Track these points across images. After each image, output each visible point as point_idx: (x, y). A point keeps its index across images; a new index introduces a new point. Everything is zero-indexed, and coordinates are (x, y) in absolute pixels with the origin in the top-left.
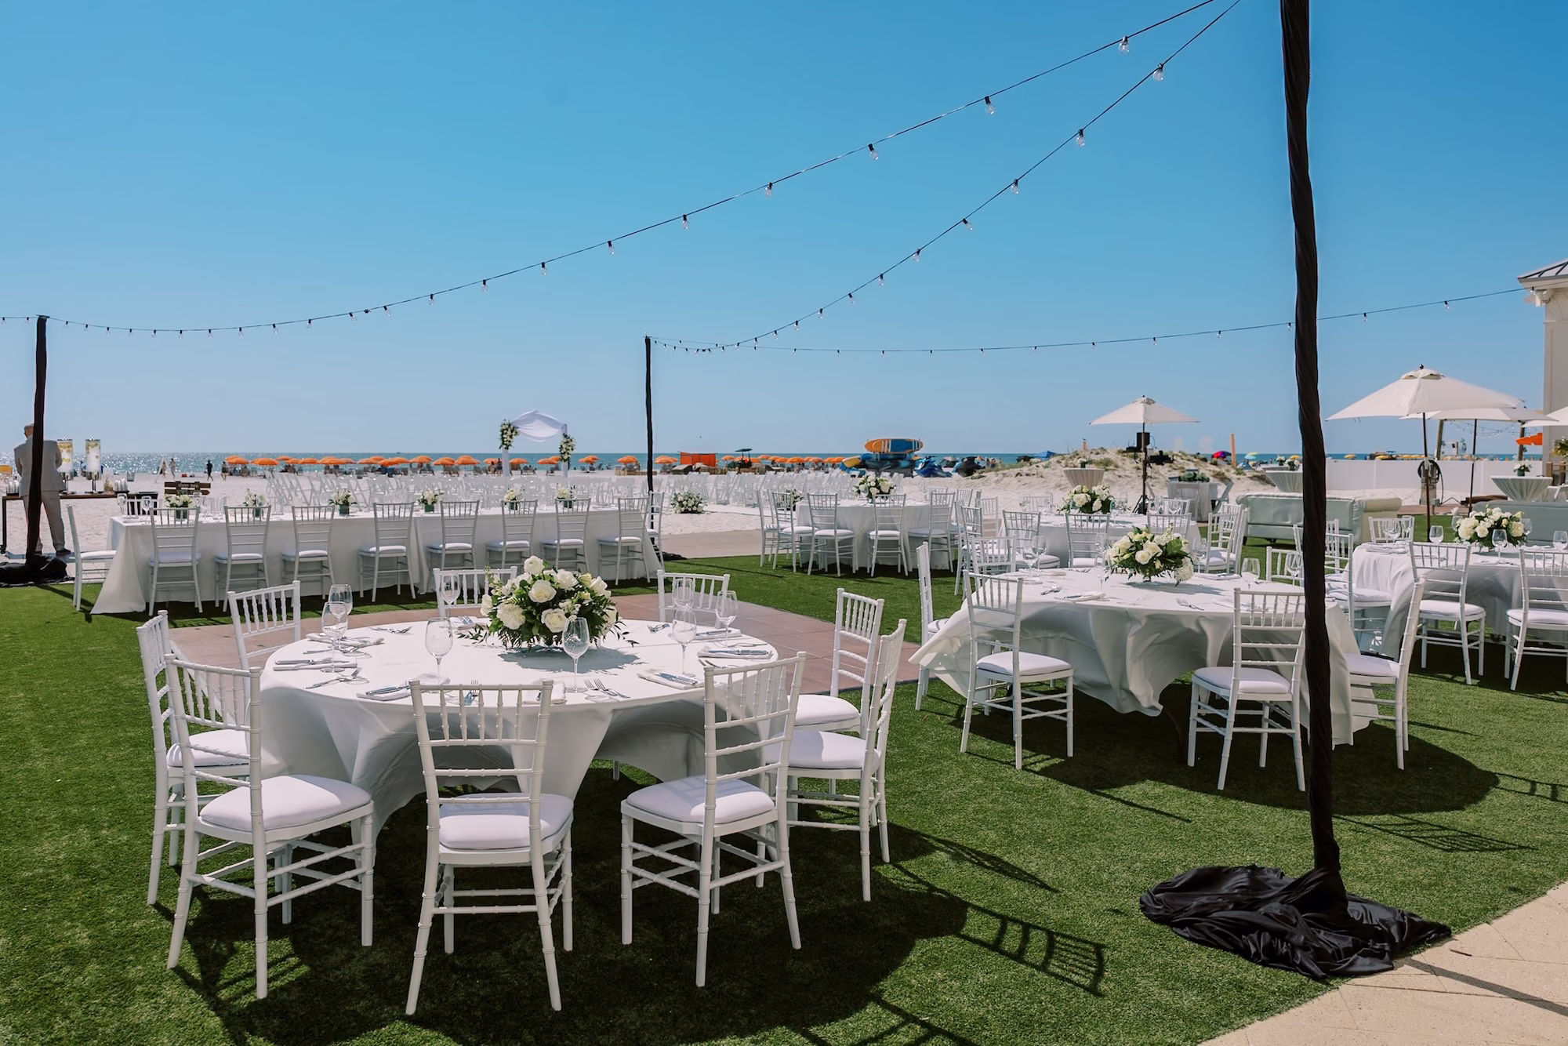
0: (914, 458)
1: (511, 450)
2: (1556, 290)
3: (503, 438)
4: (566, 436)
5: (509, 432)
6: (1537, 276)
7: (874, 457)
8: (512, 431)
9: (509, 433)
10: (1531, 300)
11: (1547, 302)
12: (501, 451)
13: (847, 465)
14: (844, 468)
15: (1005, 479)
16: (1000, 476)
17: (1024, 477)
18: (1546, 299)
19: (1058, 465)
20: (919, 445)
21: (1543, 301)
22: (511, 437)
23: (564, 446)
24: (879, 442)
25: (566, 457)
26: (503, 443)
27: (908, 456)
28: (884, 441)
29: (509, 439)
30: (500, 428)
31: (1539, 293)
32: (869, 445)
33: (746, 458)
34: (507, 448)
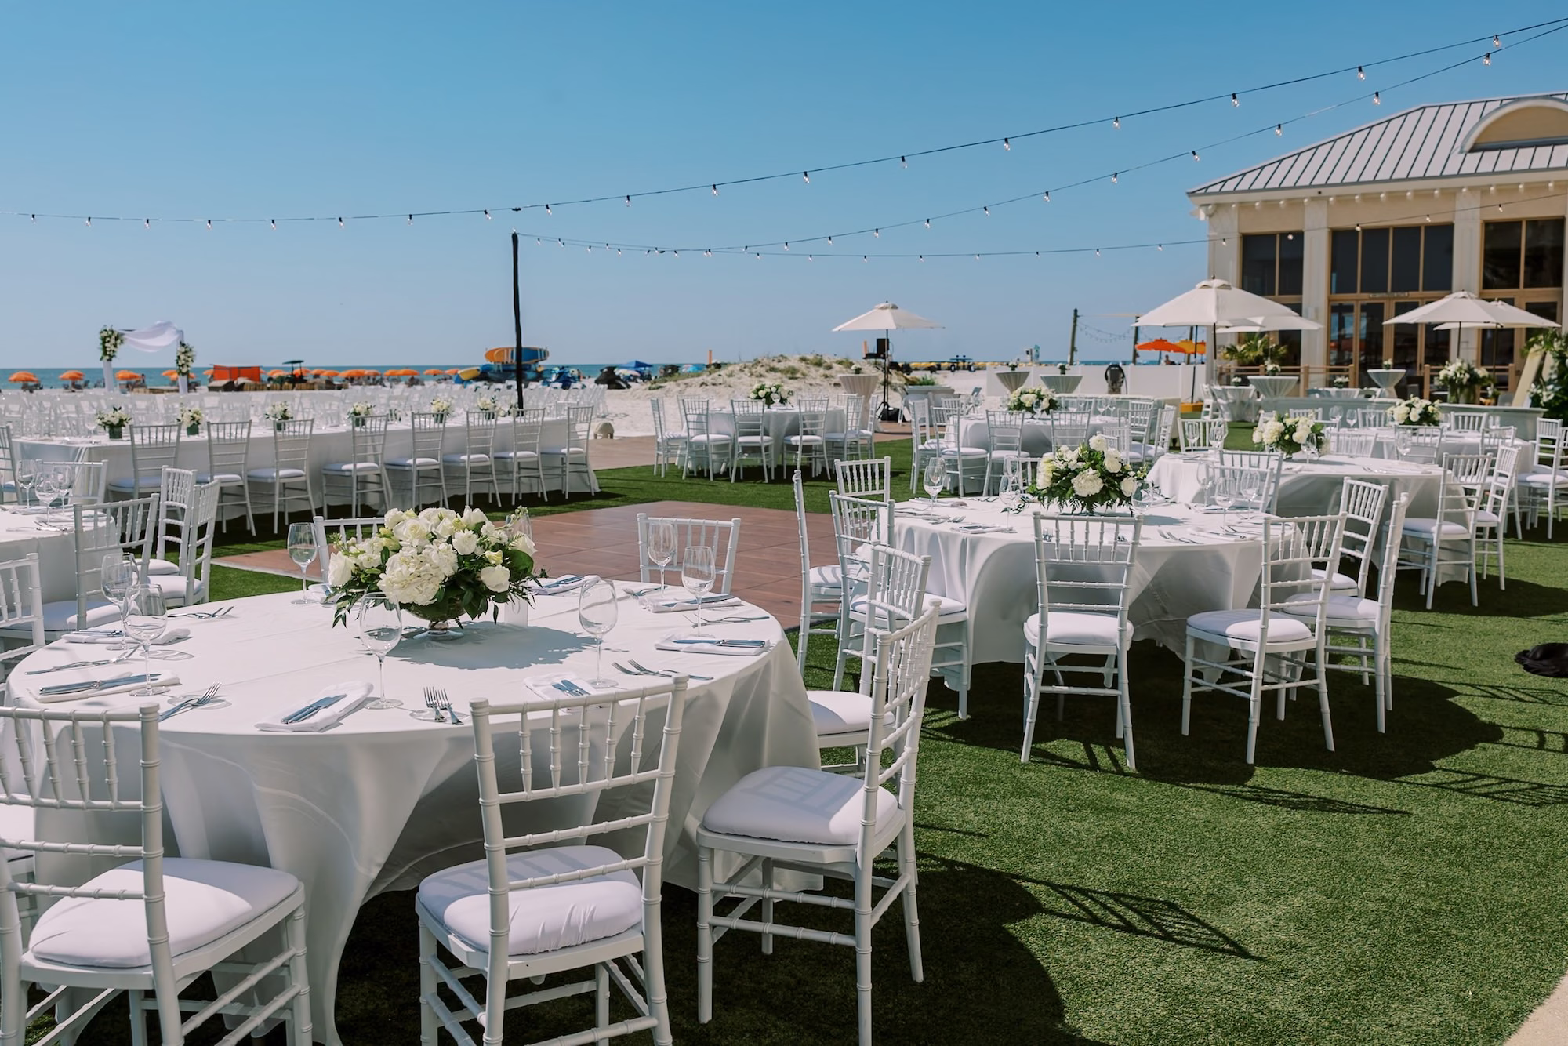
0: (540, 370)
1: (115, 363)
2: (1218, 206)
3: (105, 348)
4: (183, 345)
5: (110, 341)
6: (1203, 191)
7: (496, 369)
8: (116, 339)
9: (113, 341)
10: (1196, 214)
11: (1210, 216)
12: (100, 365)
13: (464, 377)
14: (459, 381)
15: (688, 389)
16: (682, 386)
17: (710, 387)
18: (1211, 213)
19: (742, 374)
20: (544, 354)
21: (1207, 215)
22: (115, 346)
23: (182, 357)
24: (501, 351)
25: (184, 370)
26: (105, 353)
27: (533, 367)
28: (508, 349)
29: (113, 348)
30: (99, 336)
31: (1204, 208)
32: (490, 355)
33: (297, 371)
34: (110, 360)
